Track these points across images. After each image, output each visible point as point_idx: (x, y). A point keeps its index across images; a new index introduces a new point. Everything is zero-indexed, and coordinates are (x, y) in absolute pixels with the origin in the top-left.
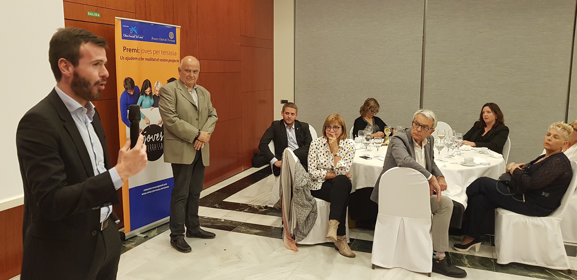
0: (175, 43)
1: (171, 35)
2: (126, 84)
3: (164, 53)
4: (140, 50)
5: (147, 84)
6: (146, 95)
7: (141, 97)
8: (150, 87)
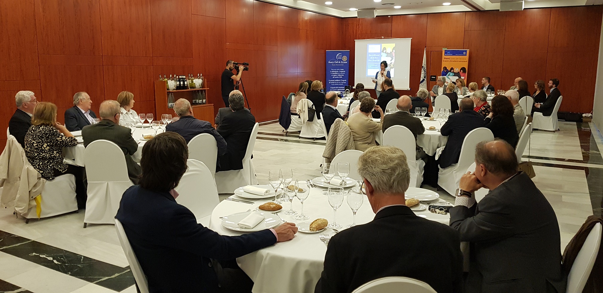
0: (466, 55)
1: (464, 53)
2: (444, 69)
3: (460, 59)
4: (450, 58)
5: (452, 69)
6: (451, 72)
7: (449, 73)
8: (453, 69)
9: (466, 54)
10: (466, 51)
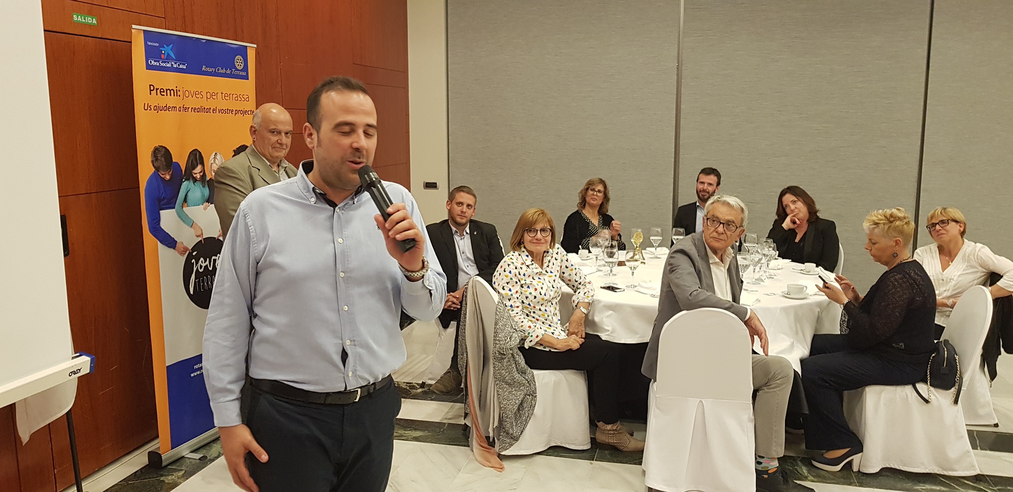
0: (246, 78)
1: (239, 61)
2: (157, 159)
4: (181, 91)
9: (246, 68)
10: (243, 51)
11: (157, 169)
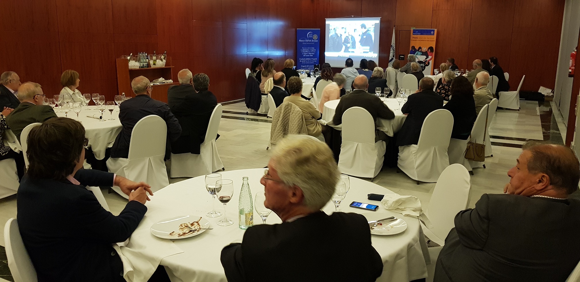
1: (432, 32)
3: (428, 38)
7: (417, 52)
11: (412, 49)
